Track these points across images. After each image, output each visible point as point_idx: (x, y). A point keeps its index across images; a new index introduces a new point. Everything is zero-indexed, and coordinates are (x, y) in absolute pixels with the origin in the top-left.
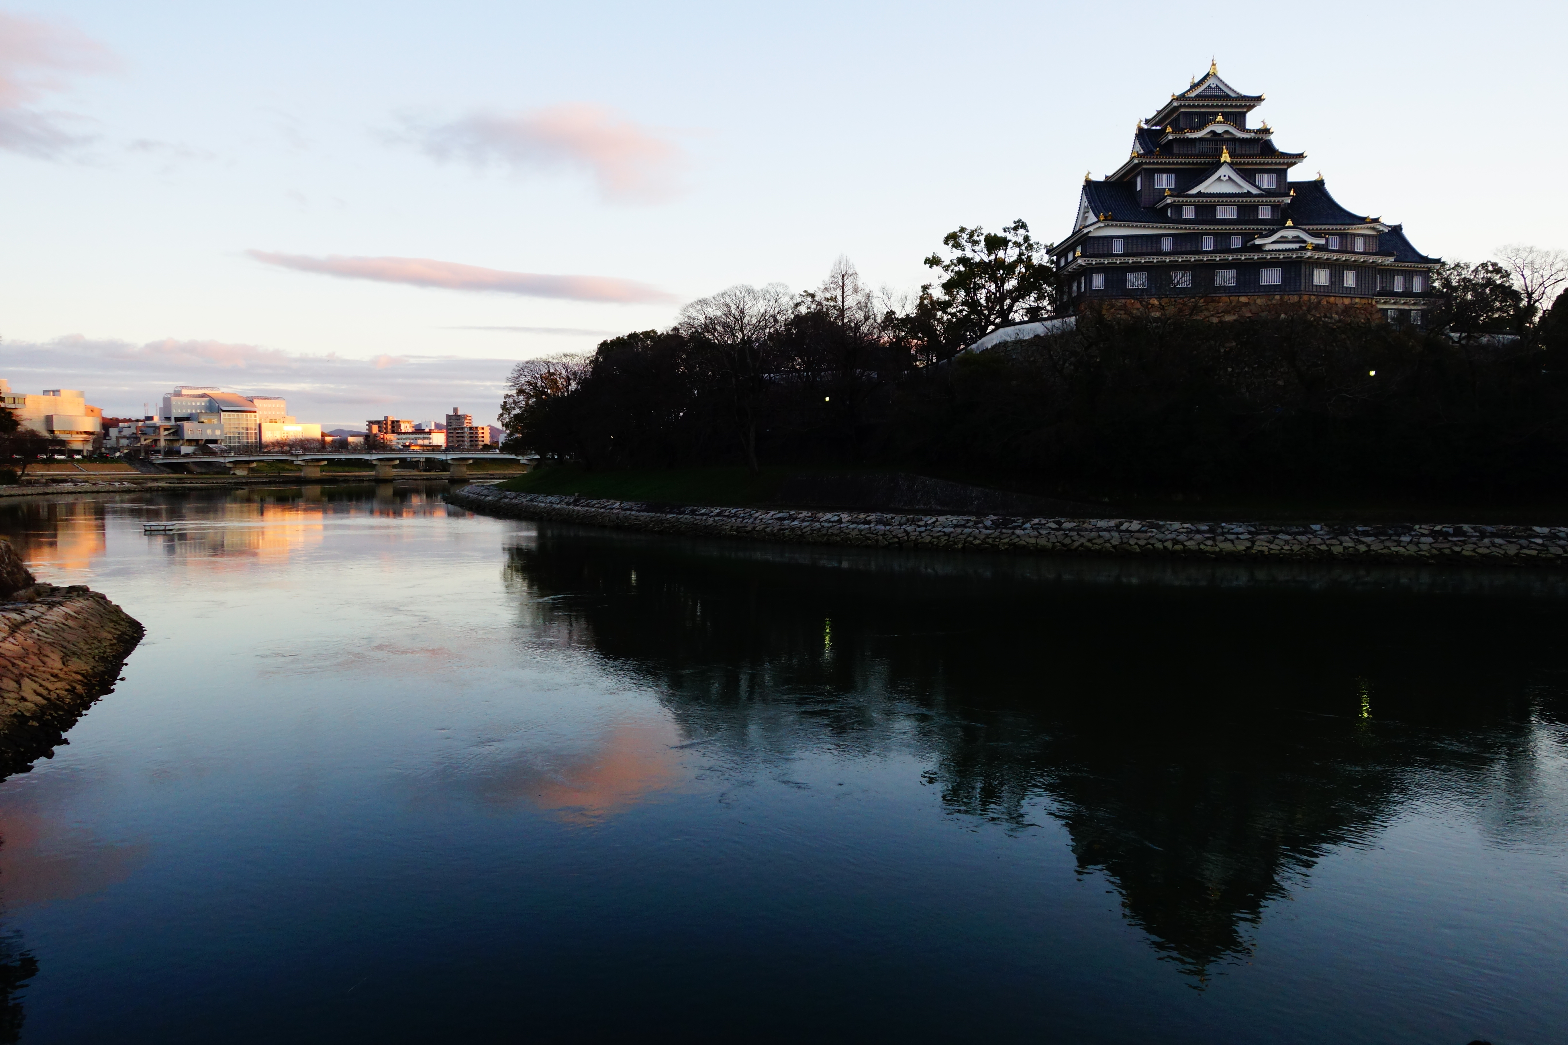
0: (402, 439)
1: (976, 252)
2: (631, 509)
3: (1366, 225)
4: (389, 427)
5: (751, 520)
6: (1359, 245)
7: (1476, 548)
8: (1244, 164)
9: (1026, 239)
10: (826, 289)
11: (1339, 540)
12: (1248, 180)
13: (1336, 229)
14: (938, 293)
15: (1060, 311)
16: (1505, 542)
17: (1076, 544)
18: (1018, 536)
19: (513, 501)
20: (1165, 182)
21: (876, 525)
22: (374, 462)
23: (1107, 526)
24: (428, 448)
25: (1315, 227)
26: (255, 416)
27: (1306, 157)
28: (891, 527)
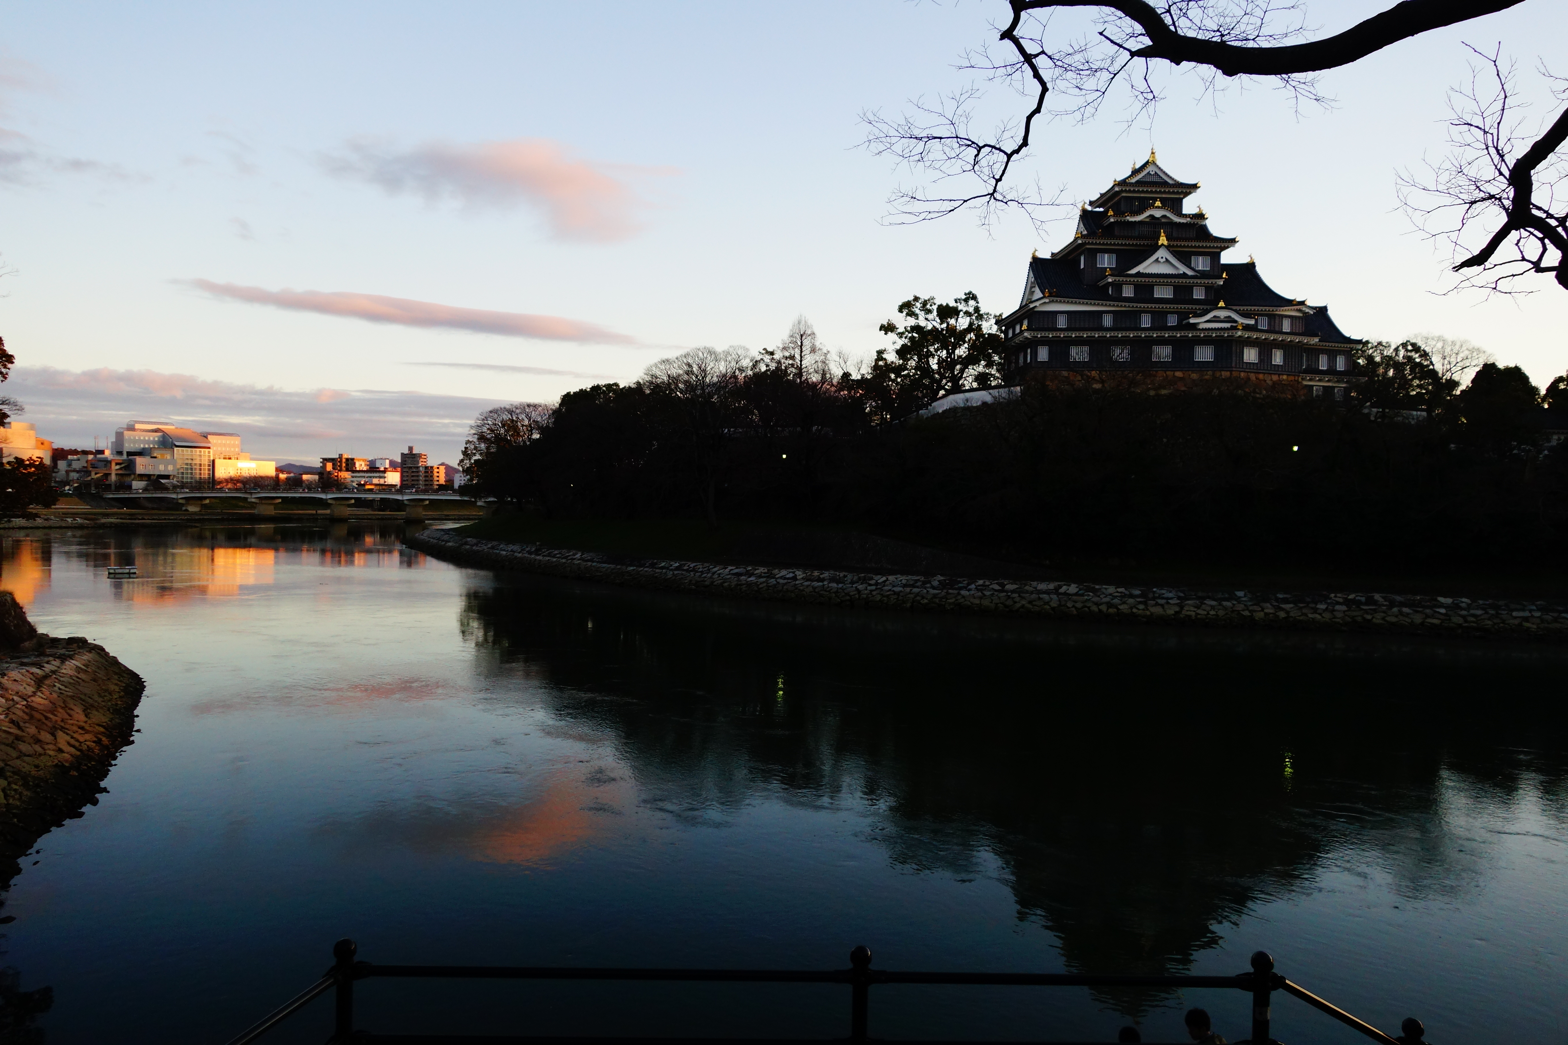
0: (356, 477)
1: (929, 321)
2: (592, 561)
3: (1293, 308)
4: (344, 465)
5: (709, 575)
6: (1286, 326)
7: (1385, 617)
8: (1181, 246)
9: (977, 309)
10: (784, 349)
11: (1261, 607)
12: (1184, 262)
13: (1265, 310)
14: (891, 357)
15: (1008, 379)
16: (1411, 611)
17: (1018, 605)
18: (963, 597)
19: (474, 548)
20: (1106, 261)
21: (829, 583)
22: (329, 501)
23: (1047, 588)
24: (383, 487)
25: (1245, 308)
26: (209, 452)
27: (1238, 242)
28: (842, 585)
